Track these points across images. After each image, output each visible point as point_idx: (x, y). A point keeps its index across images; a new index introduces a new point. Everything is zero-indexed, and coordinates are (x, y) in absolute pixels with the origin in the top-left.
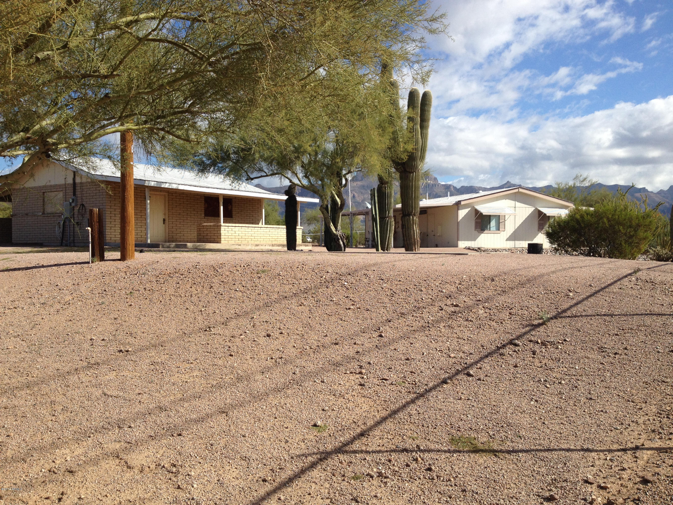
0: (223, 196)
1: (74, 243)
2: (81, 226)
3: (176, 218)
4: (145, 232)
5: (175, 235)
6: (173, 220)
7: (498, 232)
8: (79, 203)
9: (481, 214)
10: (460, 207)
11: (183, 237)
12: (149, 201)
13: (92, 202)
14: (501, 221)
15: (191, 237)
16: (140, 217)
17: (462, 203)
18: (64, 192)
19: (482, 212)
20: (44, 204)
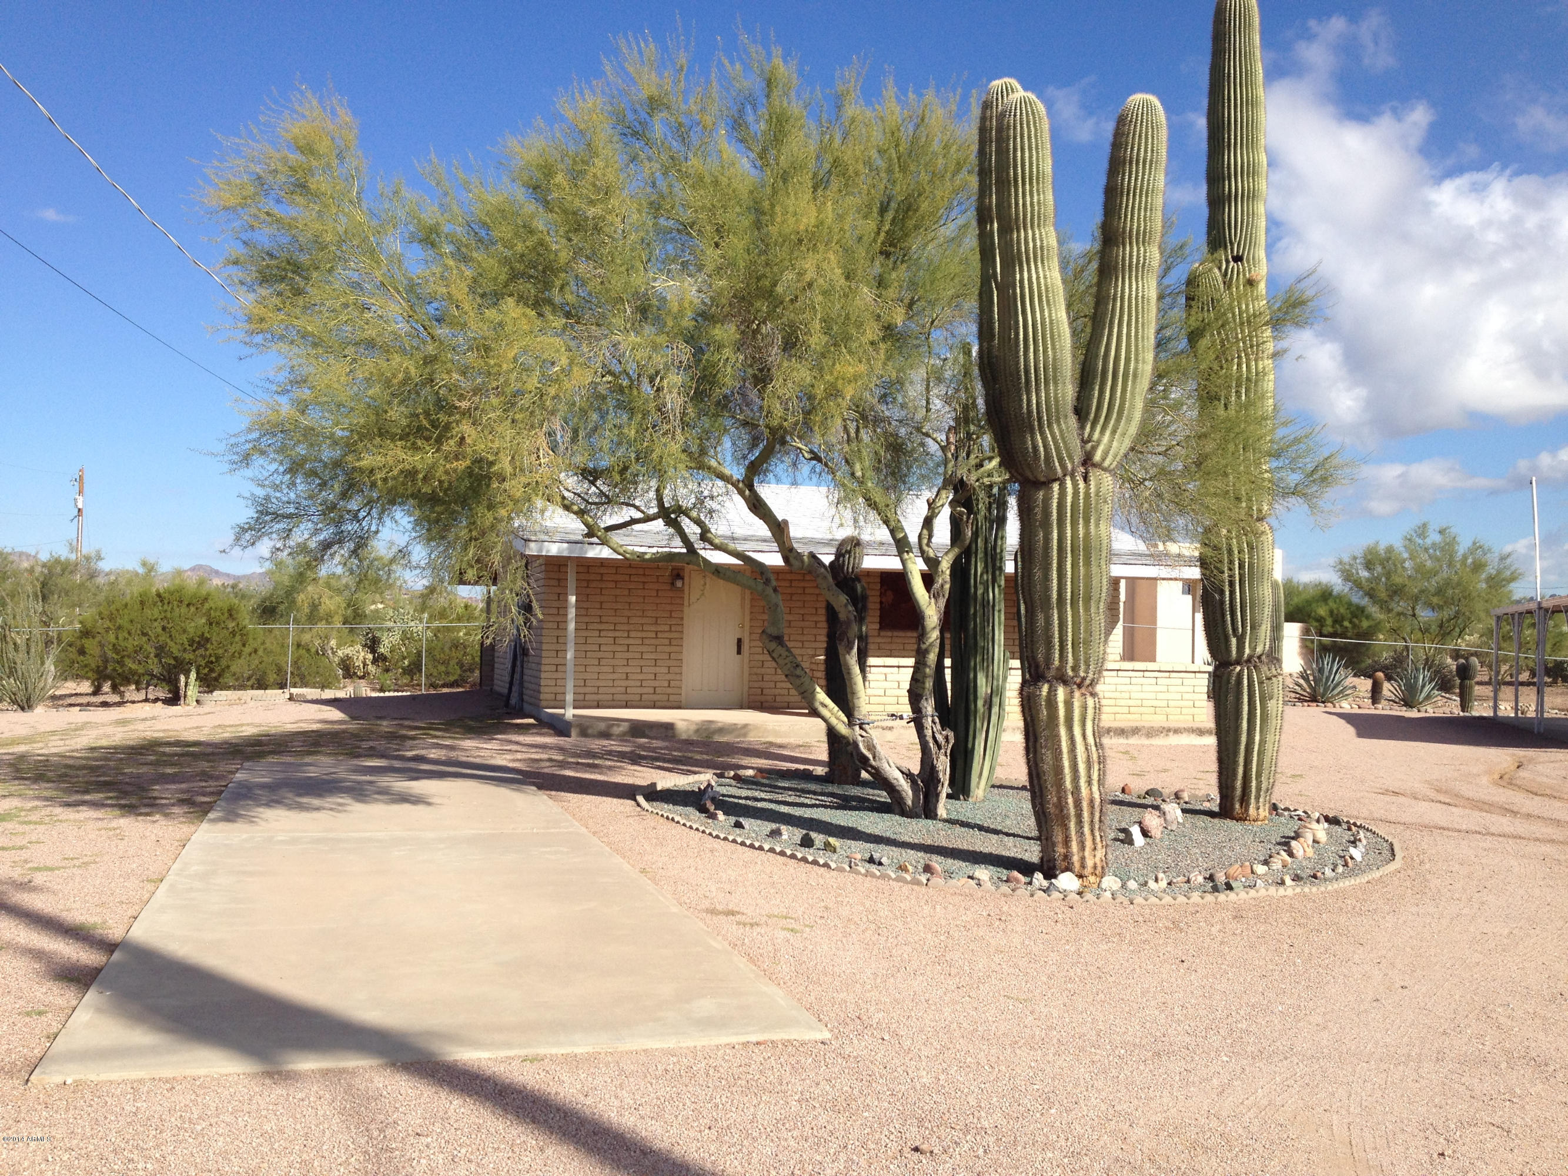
5: (771, 685)
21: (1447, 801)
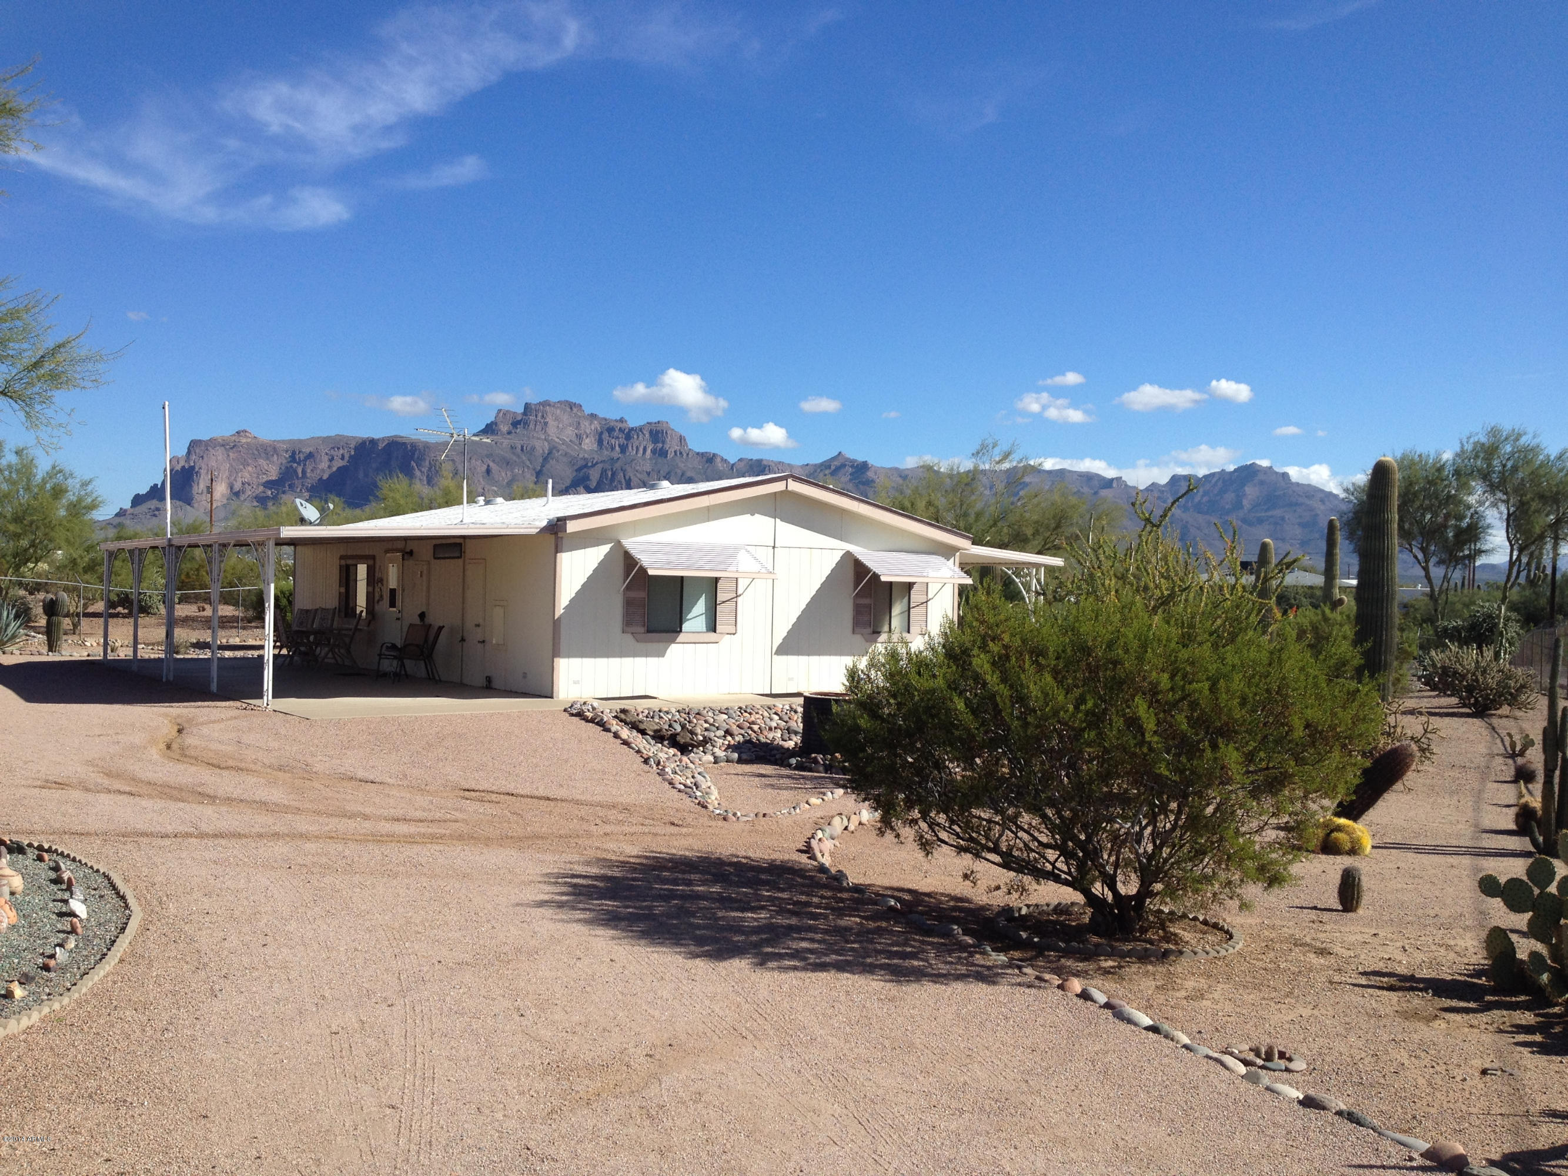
7: (712, 636)
9: (643, 570)
10: (566, 542)
14: (720, 597)
17: (572, 527)
19: (645, 564)
21: (128, 789)
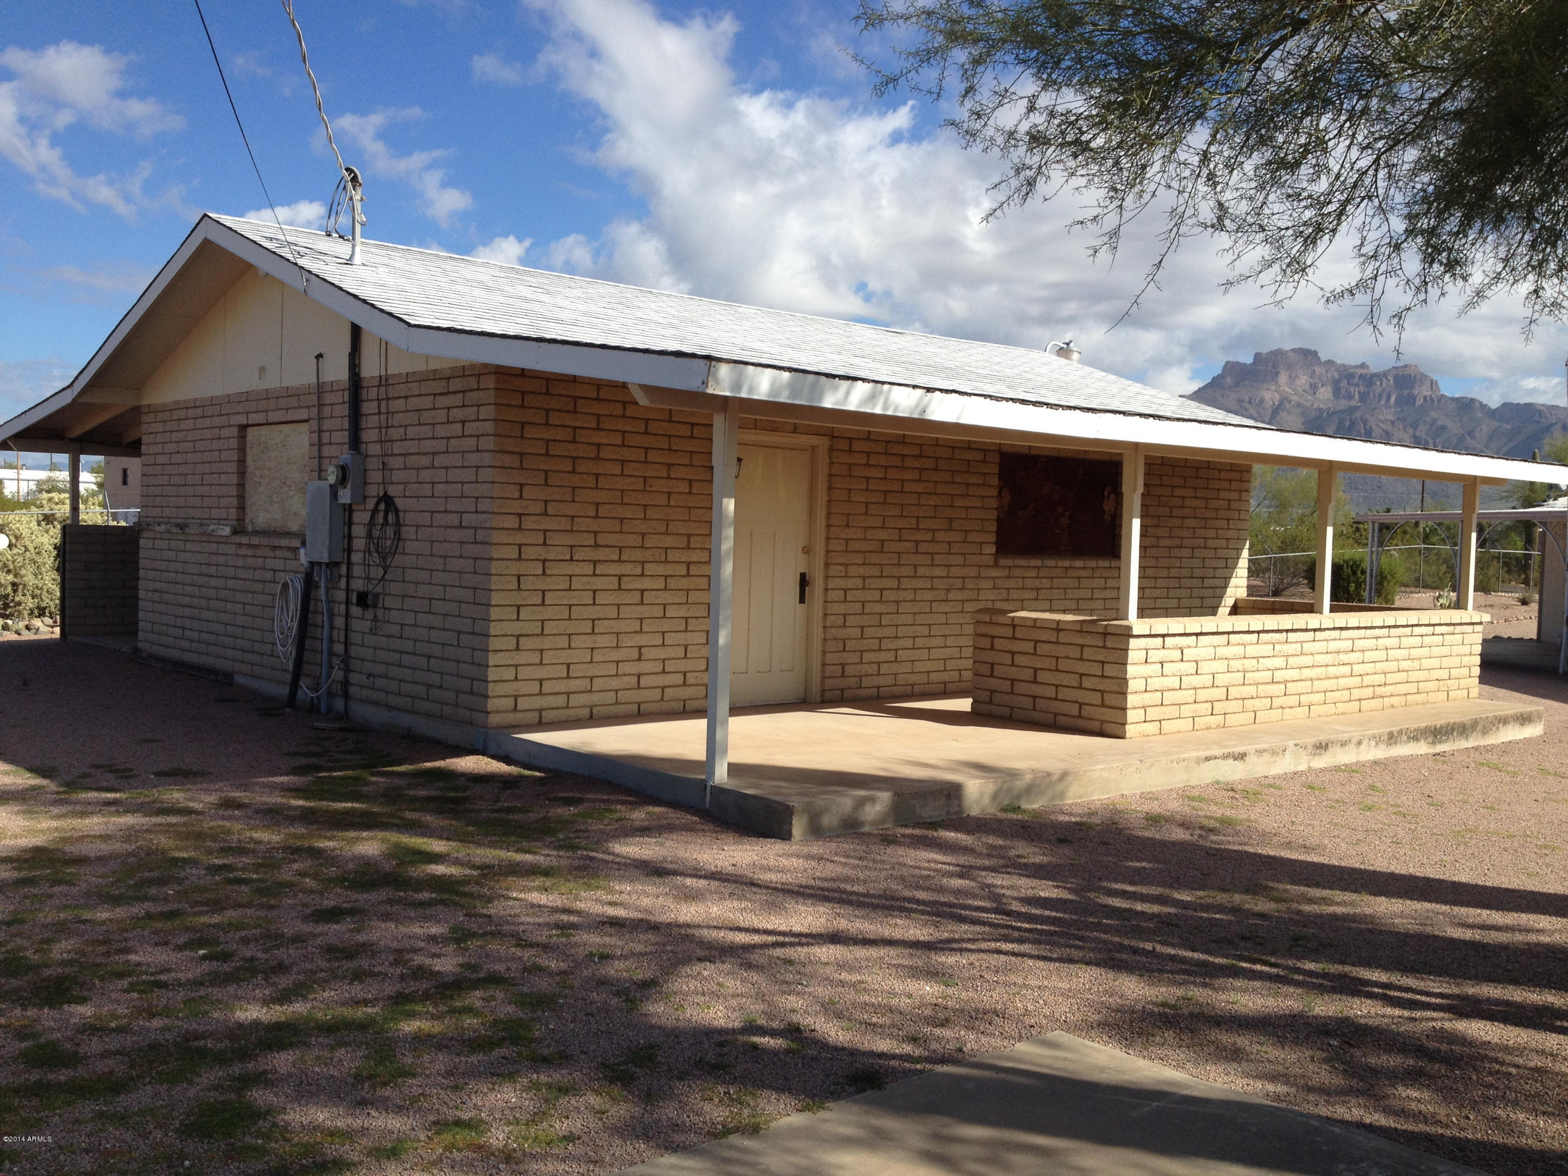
0: (1147, 457)
1: (346, 696)
2: (380, 613)
3: (861, 570)
4: (704, 651)
5: (856, 658)
6: (851, 583)
8: (374, 491)
11: (894, 668)
12: (730, 505)
13: (427, 489)
15: (929, 666)
16: (682, 570)
18: (314, 424)
20: (241, 486)
